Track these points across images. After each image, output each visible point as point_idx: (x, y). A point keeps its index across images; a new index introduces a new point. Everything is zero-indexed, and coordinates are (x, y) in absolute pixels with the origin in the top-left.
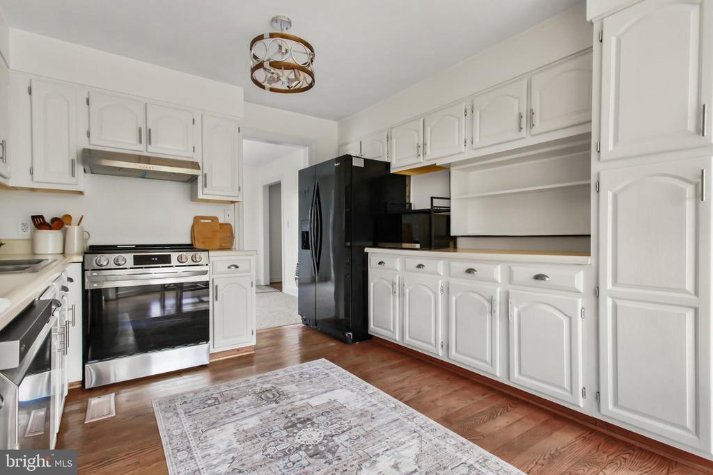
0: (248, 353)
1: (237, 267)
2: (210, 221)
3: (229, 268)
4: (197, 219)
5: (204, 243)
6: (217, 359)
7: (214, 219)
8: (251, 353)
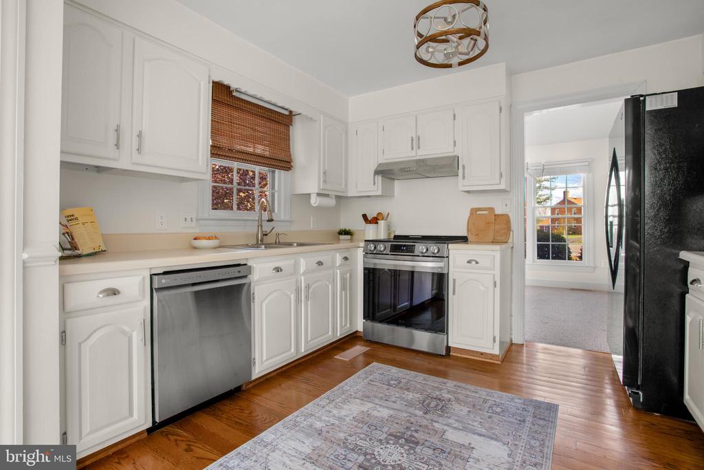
0: (492, 361)
1: (477, 263)
2: (486, 212)
3: (469, 262)
4: (474, 211)
5: (477, 235)
6: (459, 355)
7: (491, 210)
8: (495, 362)
